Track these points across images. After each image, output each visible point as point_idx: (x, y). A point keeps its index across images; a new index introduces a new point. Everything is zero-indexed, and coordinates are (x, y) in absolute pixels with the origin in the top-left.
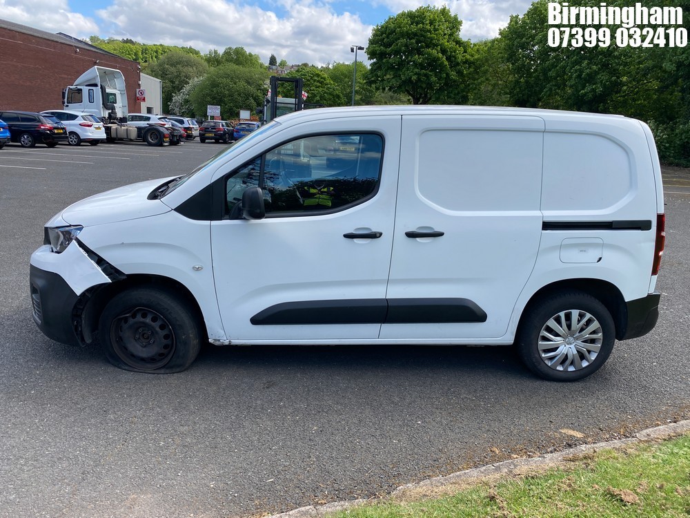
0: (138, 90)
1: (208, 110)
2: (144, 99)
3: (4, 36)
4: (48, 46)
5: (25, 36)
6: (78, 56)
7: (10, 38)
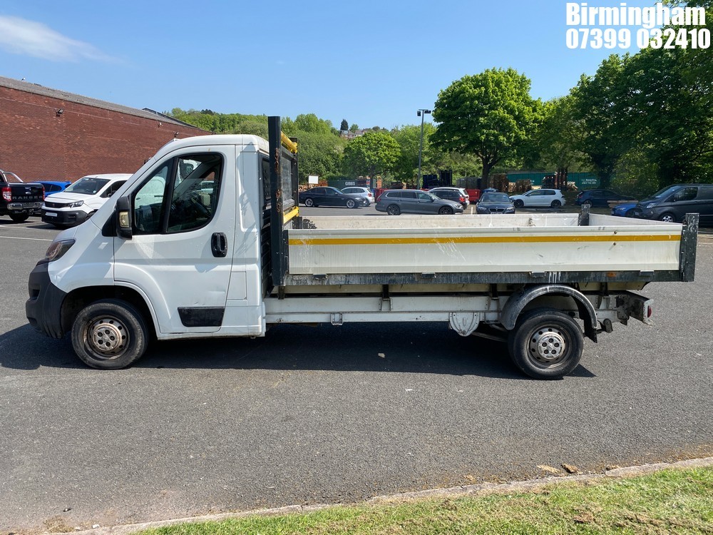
3: (96, 114)
4: (135, 121)
5: (115, 113)
6: (160, 129)
7: (102, 115)
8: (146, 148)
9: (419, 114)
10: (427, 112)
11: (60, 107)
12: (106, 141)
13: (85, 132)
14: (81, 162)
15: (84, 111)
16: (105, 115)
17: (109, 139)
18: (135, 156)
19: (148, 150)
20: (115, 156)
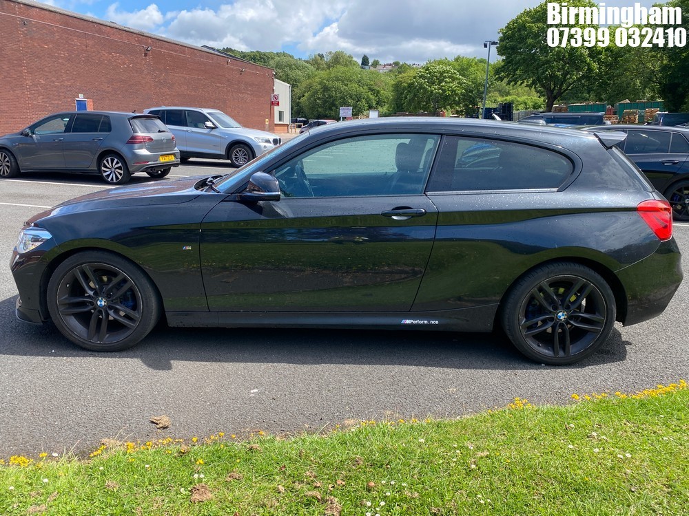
0: (272, 95)
1: (341, 112)
2: (278, 104)
3: (176, 51)
4: (208, 58)
5: (192, 50)
6: (230, 66)
7: (181, 53)
8: (218, 85)
9: (486, 46)
10: (494, 43)
11: (146, 44)
12: (185, 78)
13: (168, 69)
14: (166, 99)
15: (166, 49)
16: (183, 52)
17: (187, 77)
18: (209, 94)
19: (219, 87)
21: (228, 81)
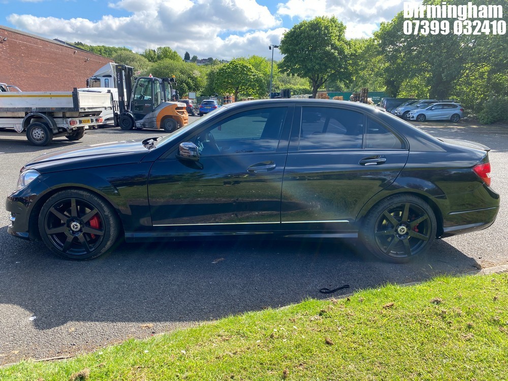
3: (30, 42)
4: (58, 49)
5: (44, 42)
6: (76, 55)
7: (34, 44)
8: (67, 70)
9: (270, 48)
10: (276, 47)
11: (3, 35)
12: (38, 64)
13: (23, 56)
14: (21, 80)
15: (20, 40)
16: (36, 43)
17: (40, 63)
18: (59, 77)
19: (68, 72)
20: (46, 76)
21: (76, 67)
